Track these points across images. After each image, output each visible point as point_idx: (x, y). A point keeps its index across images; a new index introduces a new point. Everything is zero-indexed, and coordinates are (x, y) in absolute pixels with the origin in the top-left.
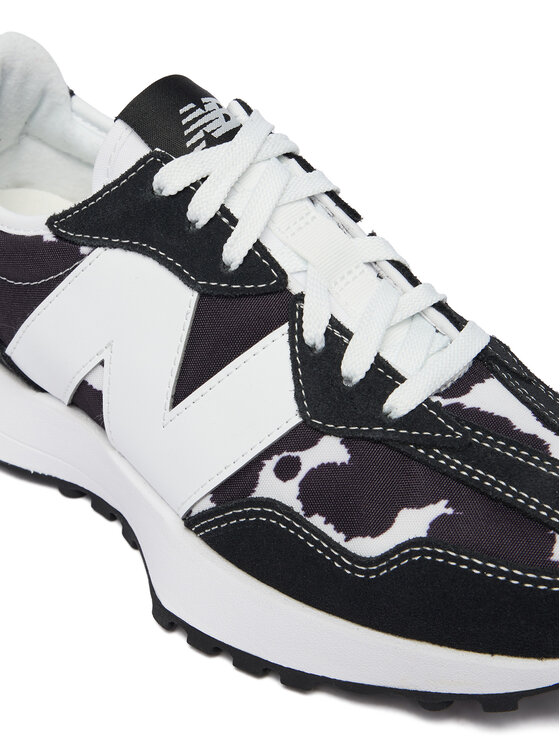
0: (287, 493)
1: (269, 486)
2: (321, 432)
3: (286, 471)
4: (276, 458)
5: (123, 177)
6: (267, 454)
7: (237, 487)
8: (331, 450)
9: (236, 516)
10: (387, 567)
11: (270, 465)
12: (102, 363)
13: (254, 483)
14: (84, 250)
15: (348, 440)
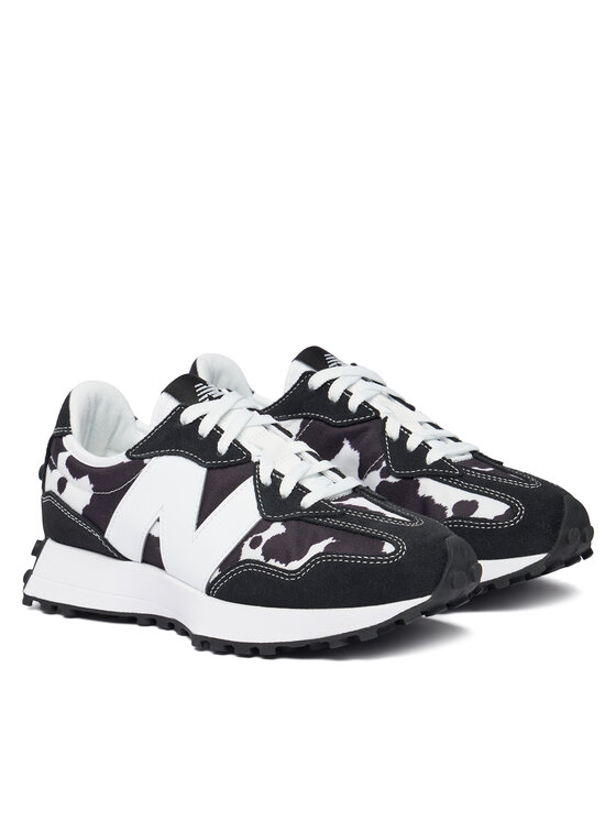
0: (256, 554)
1: (248, 553)
6: (245, 539)
8: (277, 529)
11: (247, 543)
12: (158, 520)
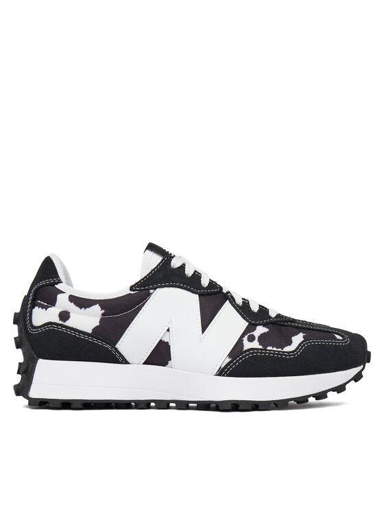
2: (256, 325)
3: (251, 339)
4: (246, 337)
5: (158, 265)
7: (237, 350)
9: (241, 358)
10: (299, 351)
13: (242, 346)
14: (151, 291)
15: (264, 325)
